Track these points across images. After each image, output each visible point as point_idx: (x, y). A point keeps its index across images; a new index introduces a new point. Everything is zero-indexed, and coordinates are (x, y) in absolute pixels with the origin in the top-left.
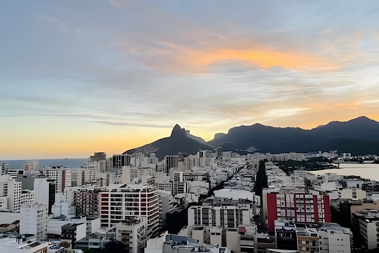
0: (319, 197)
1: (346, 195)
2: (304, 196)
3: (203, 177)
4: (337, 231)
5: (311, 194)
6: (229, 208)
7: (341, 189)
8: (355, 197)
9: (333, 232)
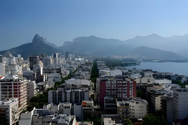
0: (130, 82)
1: (144, 81)
2: (122, 82)
3: (57, 71)
4: (140, 102)
5: (126, 81)
6: (75, 90)
7: (141, 77)
8: (149, 82)
9: (138, 103)
